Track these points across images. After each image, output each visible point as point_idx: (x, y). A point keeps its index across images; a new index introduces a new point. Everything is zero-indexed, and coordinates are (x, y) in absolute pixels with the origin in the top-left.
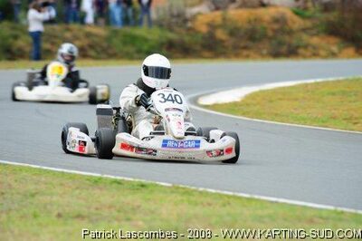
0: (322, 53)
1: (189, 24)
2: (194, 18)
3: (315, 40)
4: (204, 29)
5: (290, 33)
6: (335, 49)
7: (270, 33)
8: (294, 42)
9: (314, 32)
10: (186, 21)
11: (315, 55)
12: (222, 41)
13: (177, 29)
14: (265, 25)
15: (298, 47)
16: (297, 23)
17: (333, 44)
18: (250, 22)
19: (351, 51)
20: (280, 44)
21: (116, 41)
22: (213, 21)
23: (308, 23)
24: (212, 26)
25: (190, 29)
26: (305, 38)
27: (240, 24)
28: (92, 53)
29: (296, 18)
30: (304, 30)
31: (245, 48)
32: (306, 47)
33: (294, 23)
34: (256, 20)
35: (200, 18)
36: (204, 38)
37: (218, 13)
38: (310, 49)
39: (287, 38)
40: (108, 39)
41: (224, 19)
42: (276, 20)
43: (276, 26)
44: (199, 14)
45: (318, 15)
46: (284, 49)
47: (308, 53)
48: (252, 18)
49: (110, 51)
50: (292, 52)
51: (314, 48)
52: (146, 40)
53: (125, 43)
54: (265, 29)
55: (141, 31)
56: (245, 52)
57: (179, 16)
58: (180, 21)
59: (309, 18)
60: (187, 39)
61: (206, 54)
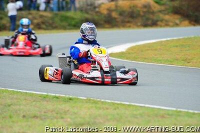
0: (171, 24)
1: (97, 10)
2: (100, 6)
3: (167, 17)
4: (105, 12)
5: (153, 13)
6: (178, 21)
7: (142, 14)
8: (155, 18)
9: (166, 12)
10: (95, 8)
11: (167, 25)
12: (115, 19)
13: (90, 12)
14: (139, 9)
15: (157, 21)
16: (156, 7)
17: (177, 19)
18: (130, 8)
19: (187, 22)
20: (148, 19)
21: (57, 20)
22: (110, 8)
23: (163, 8)
24: (110, 10)
25: (97, 12)
26: (161, 16)
27: (125, 9)
28: (44, 26)
29: (156, 5)
30: (160, 11)
31: (128, 22)
32: (162, 21)
33: (155, 8)
34: (134, 6)
35: (103, 6)
36: (105, 17)
37: (113, 3)
38: (164, 22)
39: (151, 16)
40: (52, 18)
41: (116, 6)
42: (145, 6)
43: (145, 10)
44: (102, 3)
45: (168, 3)
46: (150, 22)
47: (163, 24)
48: (132, 5)
49: (54, 25)
50: (154, 24)
51: (166, 21)
52: (73, 19)
53: (62, 21)
54: (139, 11)
55: (70, 14)
56: (128, 24)
57: (91, 5)
58: (92, 7)
59: (163, 4)
60: (96, 18)
61: (107, 26)
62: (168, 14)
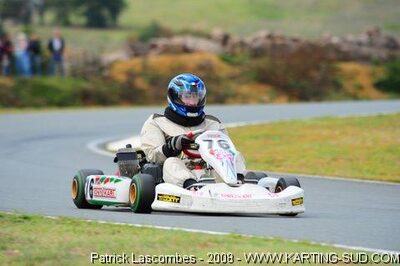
1: (106, 73)
2: (111, 65)
3: (245, 89)
4: (122, 78)
5: (217, 81)
8: (222, 90)
9: (244, 79)
10: (102, 69)
12: (142, 91)
13: (92, 78)
15: (227, 96)
16: (225, 70)
19: (284, 99)
21: (24, 93)
22: (132, 69)
23: (237, 71)
24: (131, 74)
25: (106, 78)
26: (234, 87)
27: (161, 72)
29: (223, 65)
30: (233, 78)
32: (234, 96)
33: (221, 70)
35: (118, 66)
37: (138, 61)
40: (15, 90)
41: (145, 67)
44: (116, 61)
45: (248, 61)
51: (244, 97)
52: (57, 91)
53: (34, 94)
55: (52, 81)
57: (94, 63)
58: (96, 69)
59: (238, 64)
60: (104, 89)
62: (247, 82)
